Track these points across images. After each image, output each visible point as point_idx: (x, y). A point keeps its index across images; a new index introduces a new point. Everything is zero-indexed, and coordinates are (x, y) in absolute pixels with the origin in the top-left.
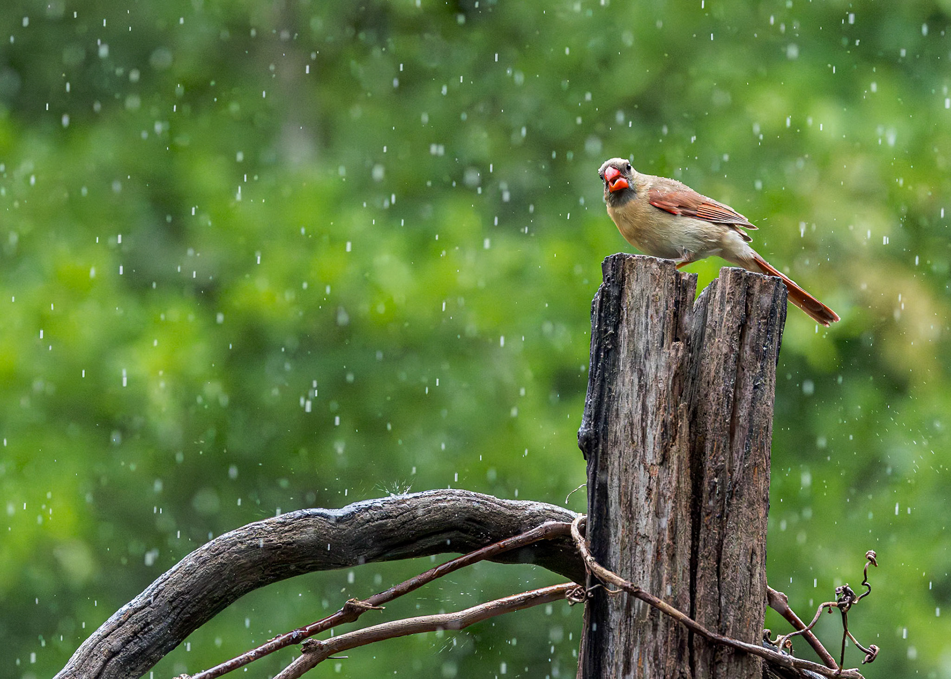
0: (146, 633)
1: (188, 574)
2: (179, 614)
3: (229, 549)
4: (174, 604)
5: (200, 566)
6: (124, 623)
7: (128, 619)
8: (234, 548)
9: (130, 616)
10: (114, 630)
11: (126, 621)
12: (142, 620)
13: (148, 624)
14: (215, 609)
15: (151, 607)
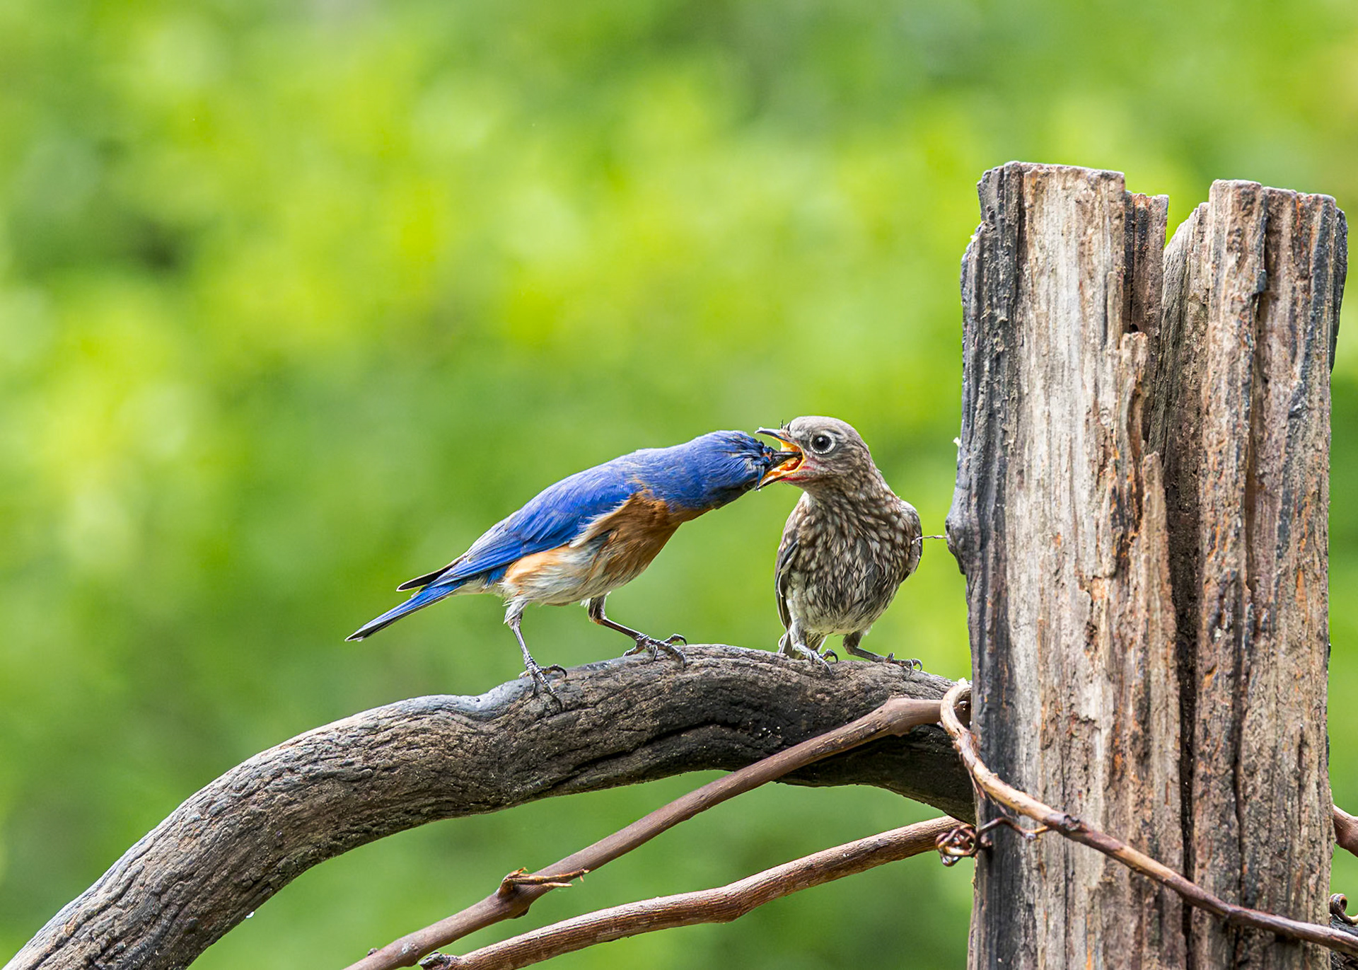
0: (112, 958)
1: (191, 837)
2: (175, 916)
3: (268, 783)
4: (165, 899)
5: (211, 821)
6: (67, 940)
7: (75, 931)
8: (277, 781)
9: (78, 927)
10: (47, 956)
11: (72, 936)
12: (103, 933)
13: (116, 940)
14: (244, 904)
15: (121, 907)
